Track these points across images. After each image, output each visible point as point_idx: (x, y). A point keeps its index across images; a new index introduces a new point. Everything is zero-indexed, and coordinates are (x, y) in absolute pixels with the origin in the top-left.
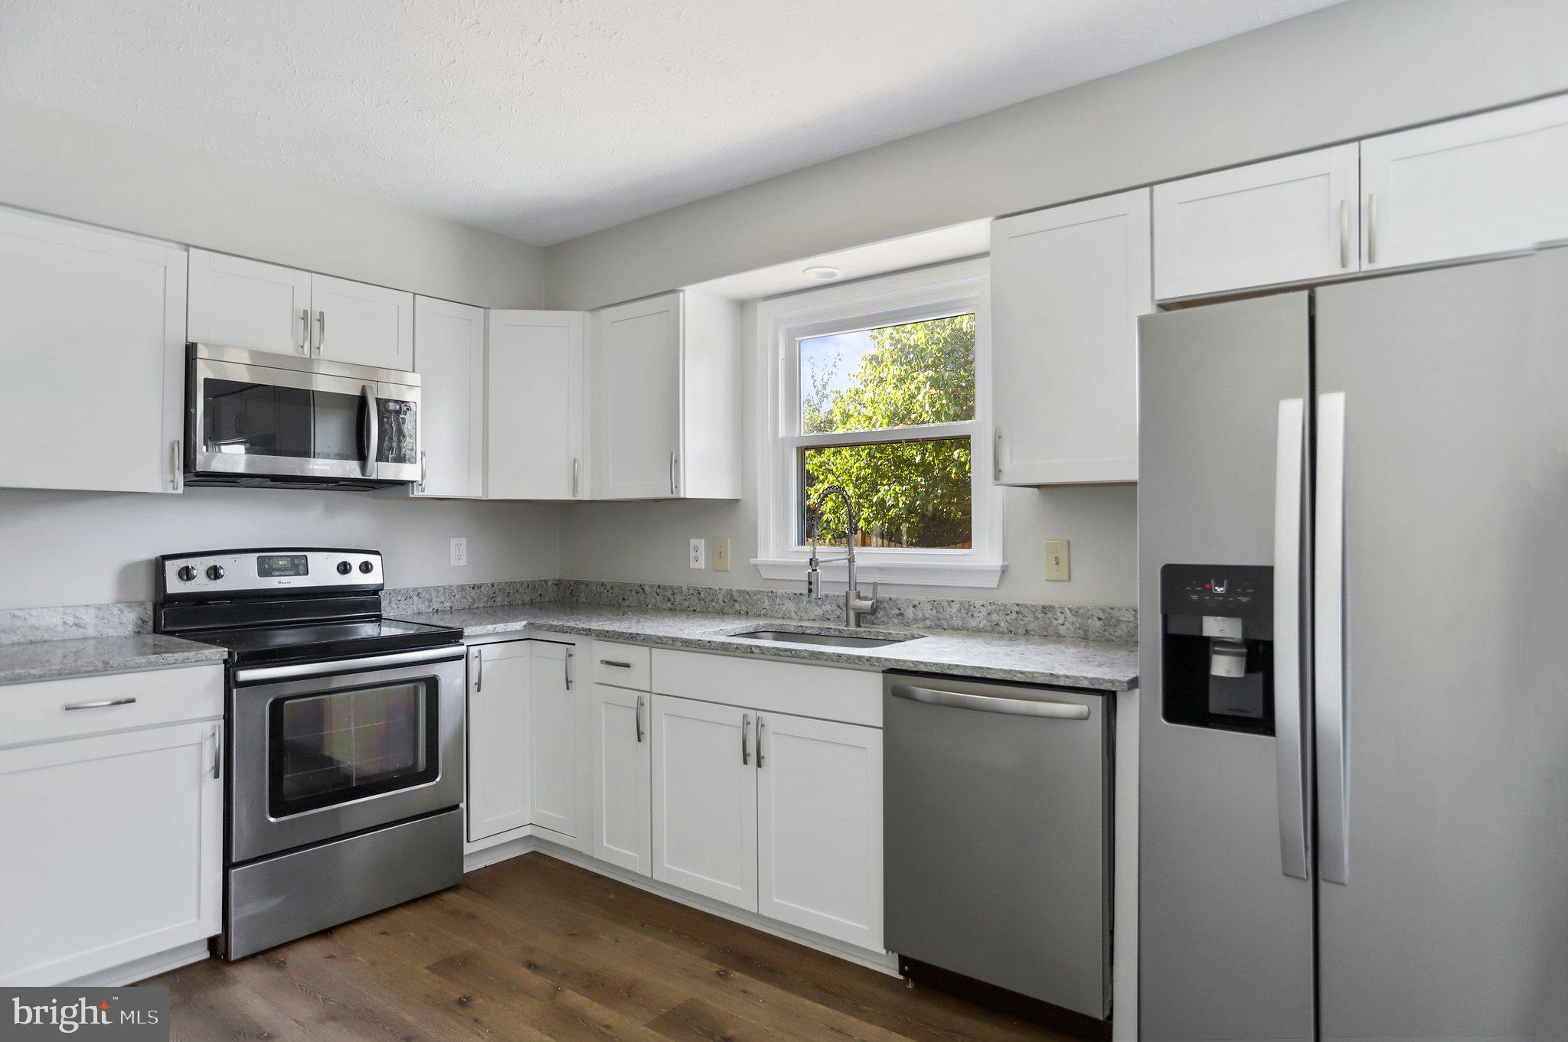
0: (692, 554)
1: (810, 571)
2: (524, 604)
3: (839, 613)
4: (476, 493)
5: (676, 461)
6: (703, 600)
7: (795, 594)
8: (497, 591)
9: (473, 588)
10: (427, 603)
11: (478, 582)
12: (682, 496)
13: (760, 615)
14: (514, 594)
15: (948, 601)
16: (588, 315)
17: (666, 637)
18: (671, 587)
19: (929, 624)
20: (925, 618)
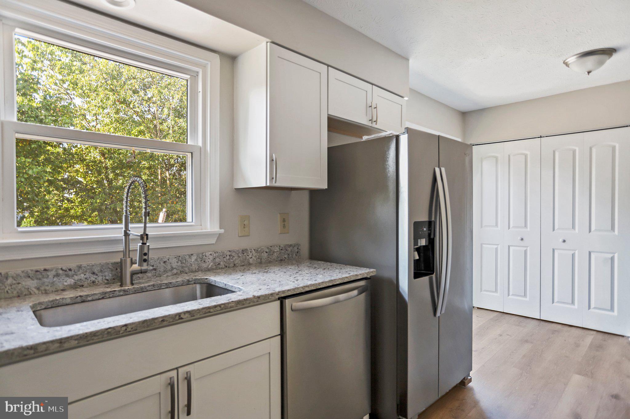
7: (37, 271)
19: (175, 272)
20: (172, 269)
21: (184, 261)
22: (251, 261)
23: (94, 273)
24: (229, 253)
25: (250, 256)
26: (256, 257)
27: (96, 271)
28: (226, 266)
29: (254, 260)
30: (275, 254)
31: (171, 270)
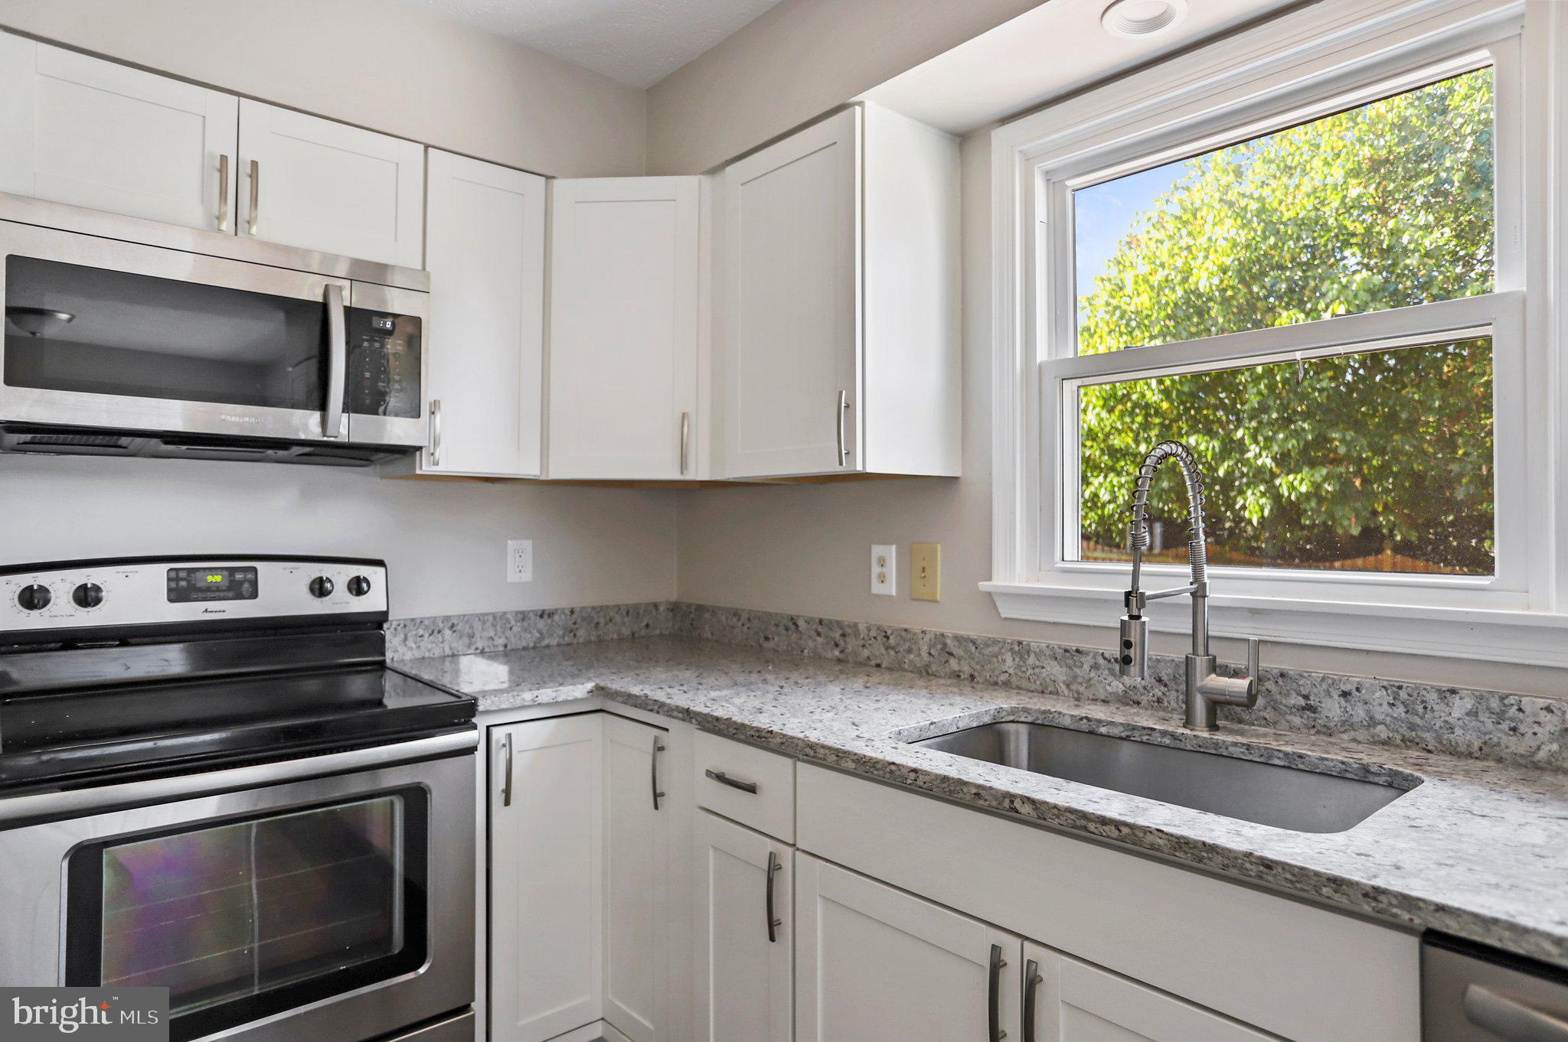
0: (876, 569)
1: (1126, 618)
2: (621, 639)
3: (1160, 694)
4: (530, 468)
5: (847, 406)
6: (893, 648)
7: (1066, 651)
8: (579, 621)
9: (541, 616)
10: (466, 640)
11: (548, 605)
12: (859, 468)
13: (996, 683)
14: (606, 624)
15: (1439, 691)
16: (706, 180)
17: (823, 747)
18: (839, 623)
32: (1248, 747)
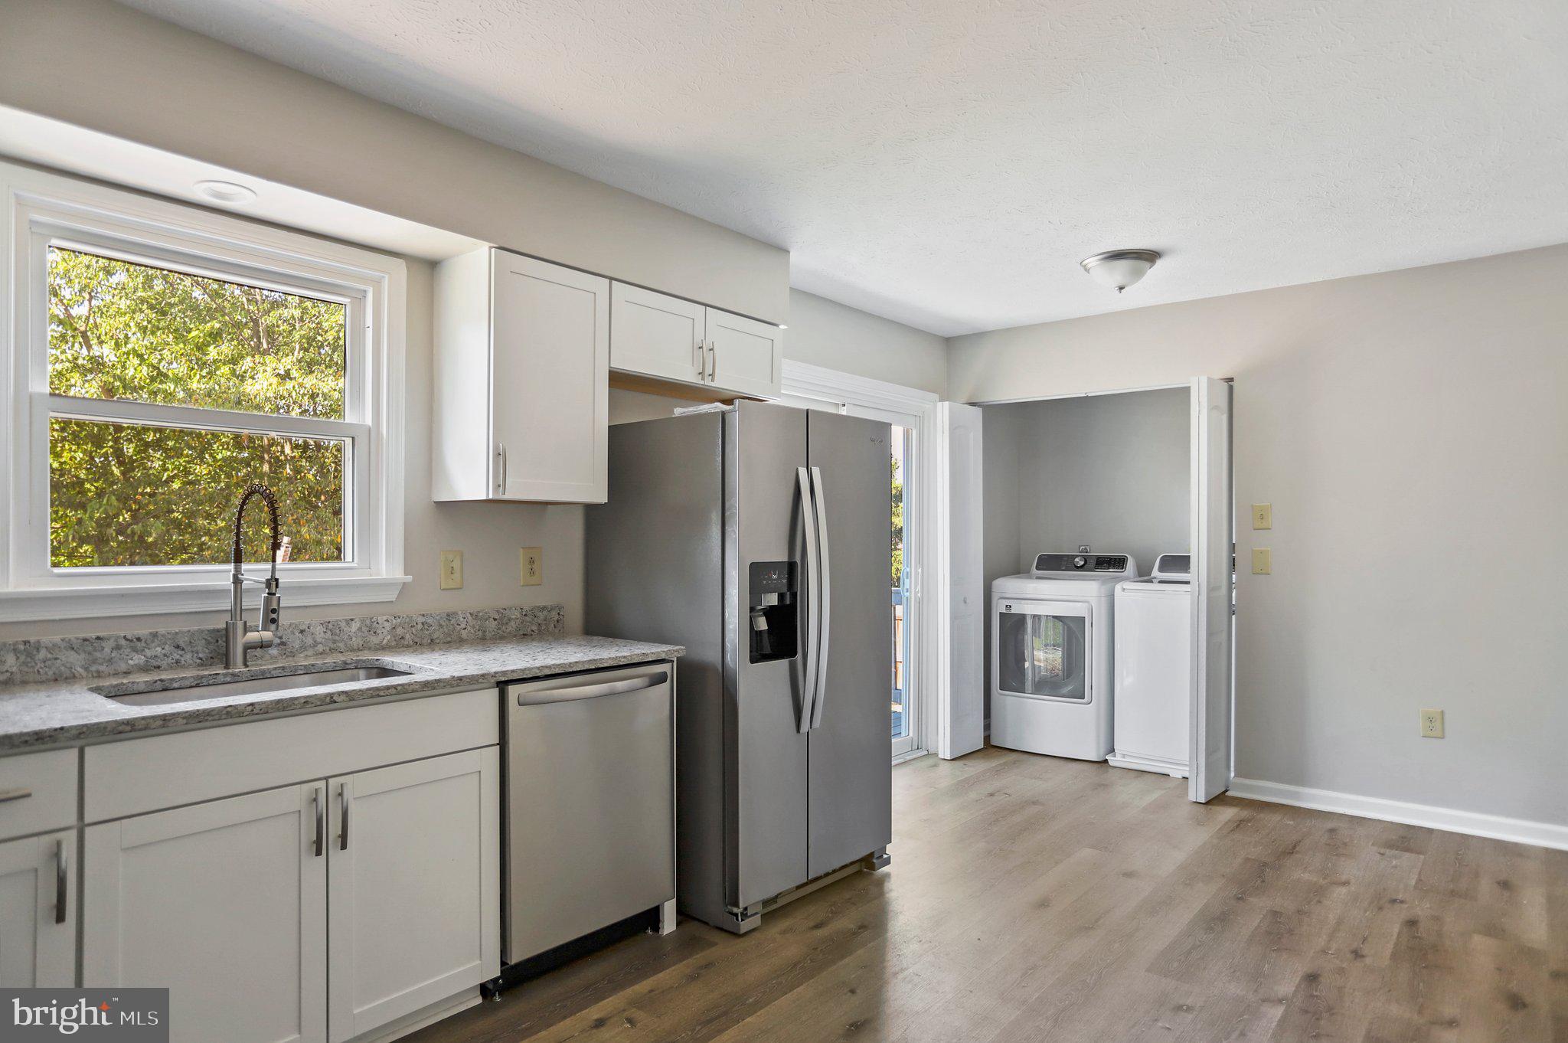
7: (85, 640)
15: (346, 621)
19: (321, 650)
20: (316, 644)
21: (338, 632)
22: (464, 634)
23: (178, 647)
24: (421, 619)
25: (463, 626)
26: (474, 627)
27: (182, 644)
28: (417, 643)
29: (470, 632)
30: (513, 623)
31: (314, 646)
32: (283, 668)
